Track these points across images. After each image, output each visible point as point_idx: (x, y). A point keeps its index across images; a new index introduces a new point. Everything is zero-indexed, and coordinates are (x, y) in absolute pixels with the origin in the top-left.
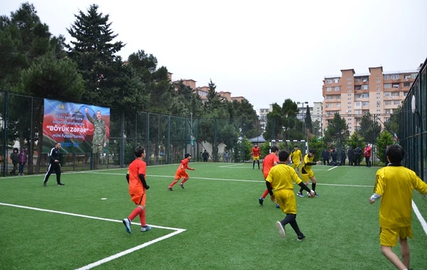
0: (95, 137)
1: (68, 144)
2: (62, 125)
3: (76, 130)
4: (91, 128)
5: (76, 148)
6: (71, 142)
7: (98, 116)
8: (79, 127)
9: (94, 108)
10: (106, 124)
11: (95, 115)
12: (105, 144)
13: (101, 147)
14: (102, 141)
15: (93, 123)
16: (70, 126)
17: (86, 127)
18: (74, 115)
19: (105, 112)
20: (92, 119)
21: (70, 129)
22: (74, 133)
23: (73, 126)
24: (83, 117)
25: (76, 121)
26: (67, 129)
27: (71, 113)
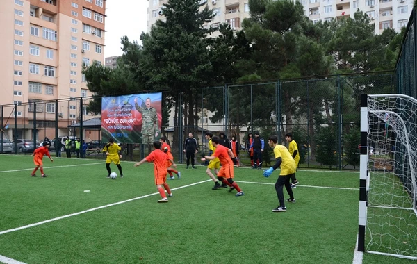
0: (144, 126)
1: (119, 135)
2: (113, 117)
3: (124, 121)
4: (139, 118)
5: (126, 139)
6: (120, 132)
7: (146, 104)
8: (127, 118)
9: (143, 96)
10: (157, 111)
11: (143, 104)
12: (157, 135)
13: (153, 137)
14: (152, 131)
15: (141, 112)
16: (119, 118)
17: (134, 117)
18: (122, 107)
19: (156, 98)
20: (141, 108)
21: (119, 121)
22: (122, 124)
23: (122, 118)
24: (131, 107)
25: (124, 112)
26: (117, 121)
27: (120, 106)
